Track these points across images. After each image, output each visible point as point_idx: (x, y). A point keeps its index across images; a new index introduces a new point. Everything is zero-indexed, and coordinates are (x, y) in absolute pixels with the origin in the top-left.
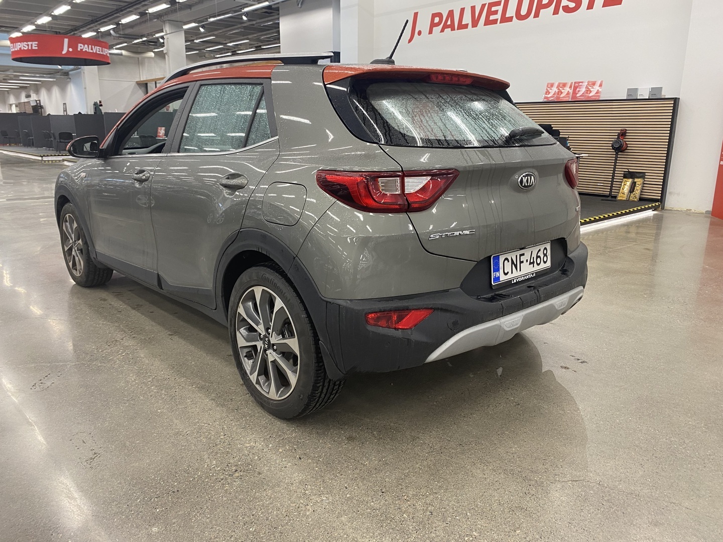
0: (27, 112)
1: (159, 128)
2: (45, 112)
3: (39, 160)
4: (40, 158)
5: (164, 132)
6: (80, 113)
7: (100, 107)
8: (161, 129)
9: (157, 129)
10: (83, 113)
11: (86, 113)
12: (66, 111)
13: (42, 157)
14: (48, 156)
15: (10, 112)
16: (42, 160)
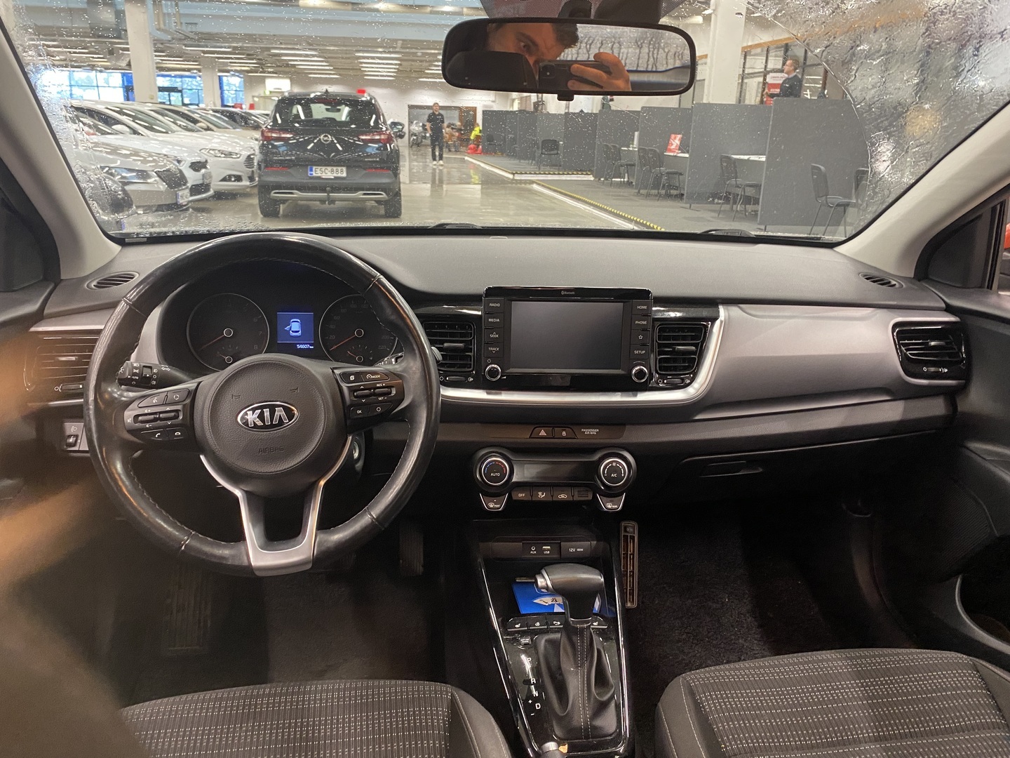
0: (528, 109)
1: (673, 136)
2: (545, 109)
3: (509, 178)
4: (511, 176)
5: (679, 143)
6: (582, 111)
7: (611, 103)
8: (675, 138)
9: (670, 137)
10: (586, 111)
11: (590, 112)
12: (568, 107)
13: (514, 174)
14: (521, 173)
15: (511, 109)
16: (513, 179)
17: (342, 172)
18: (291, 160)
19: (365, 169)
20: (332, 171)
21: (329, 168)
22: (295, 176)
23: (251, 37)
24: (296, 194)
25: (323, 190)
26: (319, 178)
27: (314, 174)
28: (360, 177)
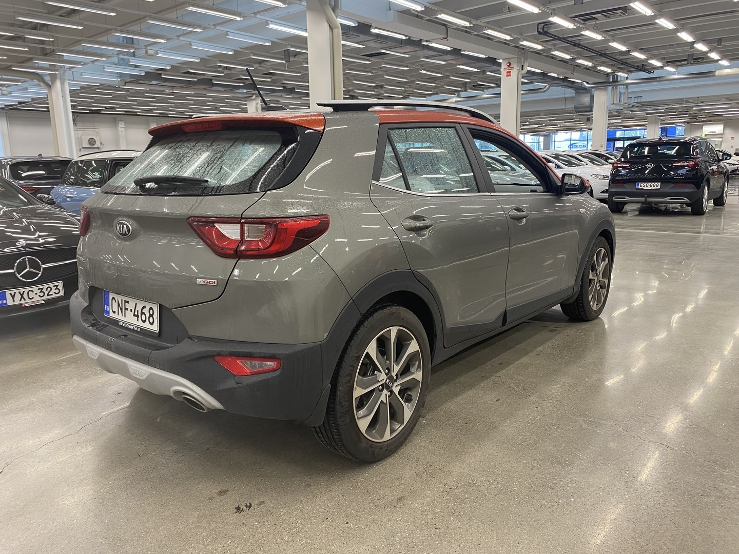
17: (657, 186)
18: (626, 179)
19: (673, 183)
20: (651, 185)
21: (650, 184)
22: (628, 188)
23: (681, 101)
24: (627, 199)
25: (642, 197)
26: (642, 189)
27: (639, 187)
28: (669, 188)
